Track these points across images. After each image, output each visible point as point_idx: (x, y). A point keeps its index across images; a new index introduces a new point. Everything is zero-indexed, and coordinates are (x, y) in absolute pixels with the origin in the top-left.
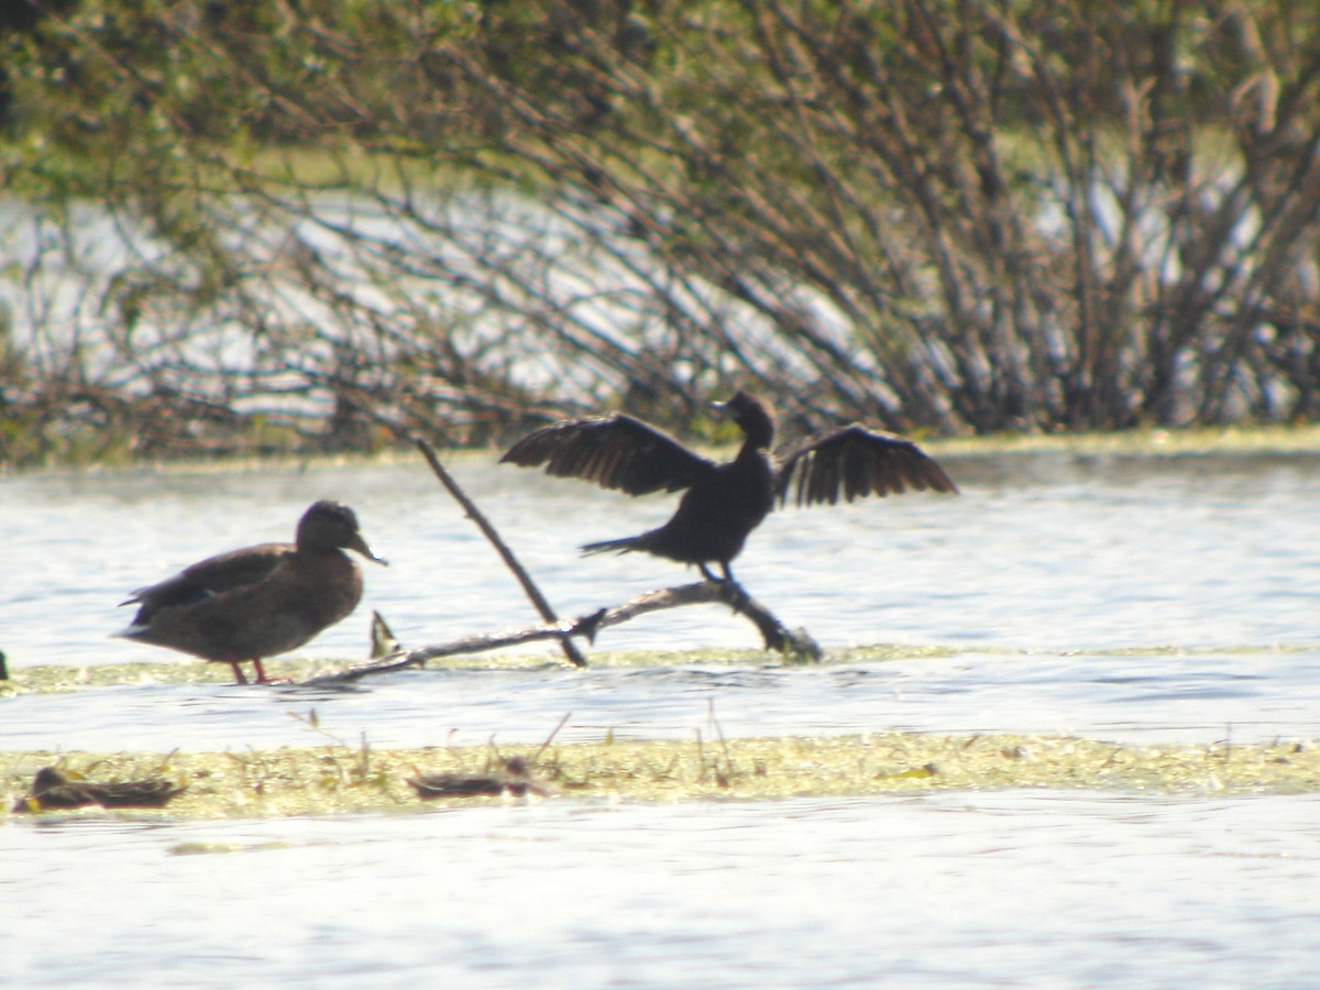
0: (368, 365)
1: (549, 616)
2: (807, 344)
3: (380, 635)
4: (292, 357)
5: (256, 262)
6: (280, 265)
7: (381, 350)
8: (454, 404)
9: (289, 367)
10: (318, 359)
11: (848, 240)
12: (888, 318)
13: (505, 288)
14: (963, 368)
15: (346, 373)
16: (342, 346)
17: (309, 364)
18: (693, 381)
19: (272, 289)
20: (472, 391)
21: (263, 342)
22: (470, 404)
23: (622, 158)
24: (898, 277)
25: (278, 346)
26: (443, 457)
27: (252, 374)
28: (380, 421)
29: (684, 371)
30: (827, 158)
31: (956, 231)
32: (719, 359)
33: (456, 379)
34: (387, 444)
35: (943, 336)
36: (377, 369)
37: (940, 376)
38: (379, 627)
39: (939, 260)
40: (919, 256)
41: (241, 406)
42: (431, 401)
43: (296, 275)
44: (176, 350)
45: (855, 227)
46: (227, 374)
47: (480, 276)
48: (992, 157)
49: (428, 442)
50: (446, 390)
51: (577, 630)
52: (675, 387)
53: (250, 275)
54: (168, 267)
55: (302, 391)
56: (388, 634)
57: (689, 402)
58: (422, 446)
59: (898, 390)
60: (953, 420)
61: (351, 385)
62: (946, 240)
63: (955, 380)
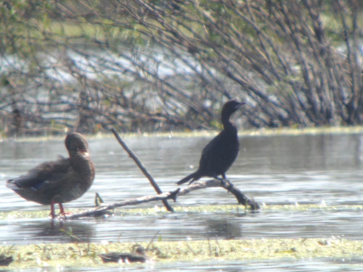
0: (93, 100)
1: (159, 192)
2: (253, 94)
3: (98, 202)
4: (64, 98)
5: (51, 63)
6: (60, 64)
7: (97, 95)
8: (124, 115)
9: (63, 102)
10: (74, 98)
11: (267, 55)
12: (282, 83)
13: (142, 74)
14: (310, 101)
15: (85, 103)
16: (83, 94)
17: (71, 101)
18: (212, 106)
19: (57, 73)
20: (131, 110)
21: (53, 92)
22: (130, 115)
23: (185, 26)
24: (286, 68)
25: (59, 94)
26: (121, 135)
27: (50, 104)
28: (97, 122)
29: (208, 104)
30: (259, 26)
31: (307, 52)
32: (222, 98)
33: (125, 106)
34: (100, 130)
35: (303, 90)
36: (96, 103)
37: (302, 105)
38: (98, 199)
39: (300, 62)
40: (293, 61)
41: (45, 116)
42: (116, 115)
43: (66, 68)
44: (22, 96)
45: (270, 51)
46: (40, 104)
47: (133, 69)
48: (320, 24)
49: (115, 130)
50: (121, 110)
51: (169, 197)
52: (204, 109)
53: (49, 68)
54: (18, 66)
55: (67, 111)
56: (101, 201)
57: (210, 114)
58: (113, 131)
59: (286, 110)
60: (307, 120)
61: (86, 108)
62: (304, 55)
63: (307, 106)
